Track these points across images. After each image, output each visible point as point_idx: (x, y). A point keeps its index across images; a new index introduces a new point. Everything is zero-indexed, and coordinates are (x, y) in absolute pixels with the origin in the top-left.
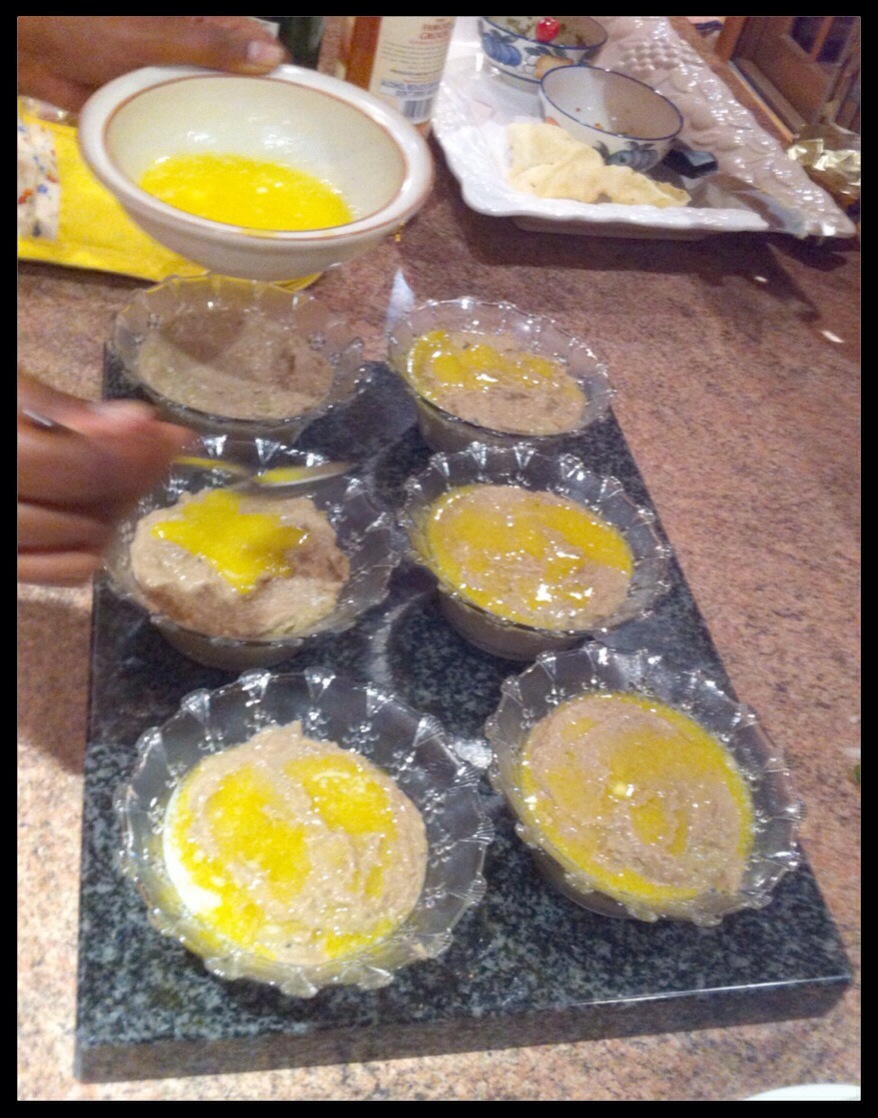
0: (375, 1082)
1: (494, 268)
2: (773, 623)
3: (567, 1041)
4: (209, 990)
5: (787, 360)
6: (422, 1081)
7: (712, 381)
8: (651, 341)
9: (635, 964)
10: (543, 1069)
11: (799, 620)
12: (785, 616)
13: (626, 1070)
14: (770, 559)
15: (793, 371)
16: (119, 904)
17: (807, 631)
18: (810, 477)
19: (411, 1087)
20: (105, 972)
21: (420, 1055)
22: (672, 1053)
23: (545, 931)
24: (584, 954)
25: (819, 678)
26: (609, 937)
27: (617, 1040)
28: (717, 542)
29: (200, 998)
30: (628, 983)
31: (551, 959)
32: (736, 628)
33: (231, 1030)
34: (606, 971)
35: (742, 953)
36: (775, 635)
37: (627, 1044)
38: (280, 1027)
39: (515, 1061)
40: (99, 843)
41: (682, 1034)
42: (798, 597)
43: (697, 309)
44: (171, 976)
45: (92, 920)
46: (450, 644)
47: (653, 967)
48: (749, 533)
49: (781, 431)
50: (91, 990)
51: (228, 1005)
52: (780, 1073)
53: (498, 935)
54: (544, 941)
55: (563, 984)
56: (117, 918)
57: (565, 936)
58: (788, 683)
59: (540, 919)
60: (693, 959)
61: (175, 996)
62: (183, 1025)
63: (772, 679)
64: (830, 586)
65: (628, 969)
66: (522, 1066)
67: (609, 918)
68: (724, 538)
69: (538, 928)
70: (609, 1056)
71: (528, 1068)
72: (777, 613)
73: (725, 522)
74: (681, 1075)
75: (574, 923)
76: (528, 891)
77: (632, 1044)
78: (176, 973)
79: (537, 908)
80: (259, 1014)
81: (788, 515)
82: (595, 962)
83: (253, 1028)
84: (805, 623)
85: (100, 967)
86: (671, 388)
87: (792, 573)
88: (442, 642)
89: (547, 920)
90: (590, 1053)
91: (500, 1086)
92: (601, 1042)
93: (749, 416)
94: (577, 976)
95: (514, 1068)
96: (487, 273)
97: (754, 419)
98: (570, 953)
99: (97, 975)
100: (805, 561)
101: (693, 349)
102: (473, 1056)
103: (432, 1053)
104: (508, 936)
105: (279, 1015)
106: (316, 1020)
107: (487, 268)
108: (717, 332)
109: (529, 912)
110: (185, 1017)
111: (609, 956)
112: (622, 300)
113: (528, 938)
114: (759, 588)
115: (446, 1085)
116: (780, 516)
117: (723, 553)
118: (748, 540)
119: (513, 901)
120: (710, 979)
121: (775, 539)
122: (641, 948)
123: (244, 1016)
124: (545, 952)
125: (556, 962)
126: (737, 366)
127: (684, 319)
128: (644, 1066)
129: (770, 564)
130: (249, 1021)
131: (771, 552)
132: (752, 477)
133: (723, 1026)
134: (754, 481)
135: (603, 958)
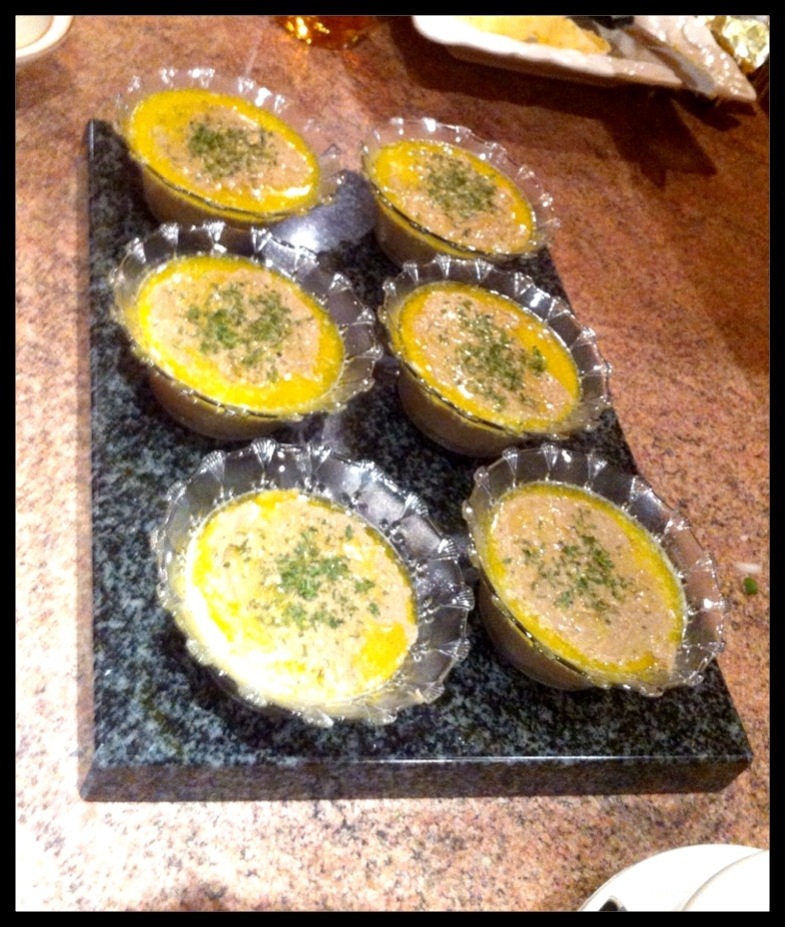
0: (342, 818)
1: (429, 92)
2: (676, 447)
3: (506, 795)
4: (211, 722)
5: (687, 209)
6: (383, 821)
7: (623, 221)
8: (570, 177)
9: (573, 730)
10: (485, 819)
11: (698, 445)
12: (685, 441)
13: (555, 824)
14: (673, 388)
15: (692, 219)
16: (129, 639)
17: (704, 455)
18: (708, 318)
19: (373, 825)
20: (120, 698)
21: (381, 797)
22: (593, 813)
23: (496, 695)
24: (529, 717)
25: (715, 499)
26: (551, 706)
27: (547, 798)
28: (627, 368)
29: (204, 729)
30: (567, 745)
31: (502, 719)
32: (644, 447)
33: (232, 759)
34: (549, 733)
35: (661, 729)
36: (678, 457)
37: (556, 801)
38: (274, 759)
39: (461, 808)
40: (109, 583)
41: (602, 797)
42: (697, 425)
43: (609, 152)
44: (177, 707)
45: (106, 652)
46: (408, 435)
47: (588, 735)
48: (655, 362)
49: (682, 272)
50: (108, 714)
51: (229, 736)
52: (683, 837)
53: (457, 694)
54: (496, 704)
55: (512, 742)
56: (128, 651)
57: (513, 700)
58: (688, 501)
59: (492, 685)
60: (620, 730)
61: (182, 725)
62: (191, 751)
63: (675, 495)
64: (724, 418)
65: (567, 734)
66: (469, 814)
67: (550, 689)
68: (634, 365)
69: (491, 692)
70: (540, 811)
71: (473, 816)
72: (679, 438)
73: (634, 350)
74: (601, 832)
75: (520, 690)
76: (481, 659)
77: (559, 803)
78: (182, 705)
79: (489, 675)
80: (256, 746)
81: (689, 350)
82: (538, 726)
83: (251, 759)
84: (703, 449)
85: (115, 695)
86: (587, 222)
87: (692, 403)
88: (401, 434)
89: (498, 686)
90: (524, 807)
91: (449, 829)
92: (533, 799)
93: (654, 257)
94: (524, 737)
95: (460, 815)
96: (423, 96)
97: (660, 260)
98: (518, 717)
99: (113, 701)
100: (703, 394)
101: (606, 189)
102: (426, 802)
103: (391, 796)
104: (466, 697)
105: (273, 748)
106: (304, 755)
107: (424, 90)
108: (627, 176)
109: (483, 677)
110: (192, 744)
111: (551, 721)
112: (543, 135)
113: (482, 700)
114: (664, 413)
115: (403, 826)
116: (682, 351)
117: (633, 378)
118: (654, 370)
119: (469, 667)
120: (635, 748)
121: (677, 371)
122: (578, 717)
123: (243, 747)
124: (498, 713)
125: (506, 724)
126: (644, 210)
127: (597, 161)
128: (570, 822)
129: (673, 392)
130: (247, 752)
131: (674, 381)
132: (658, 312)
133: (636, 794)
134: (659, 316)
135: (546, 722)
